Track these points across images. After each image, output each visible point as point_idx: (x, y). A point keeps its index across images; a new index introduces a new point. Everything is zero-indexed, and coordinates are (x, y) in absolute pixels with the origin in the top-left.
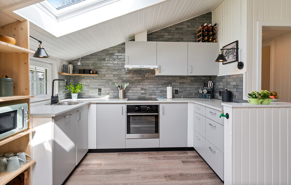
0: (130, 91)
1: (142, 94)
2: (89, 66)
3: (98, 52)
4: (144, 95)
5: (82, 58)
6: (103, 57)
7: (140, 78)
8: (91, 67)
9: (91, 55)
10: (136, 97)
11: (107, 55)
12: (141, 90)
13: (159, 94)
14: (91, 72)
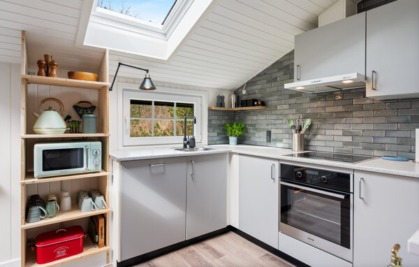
0: (319, 137)
1: (346, 144)
2: (255, 93)
3: (267, 69)
4: (350, 148)
5: (248, 83)
6: (274, 76)
7: (340, 109)
8: (258, 96)
9: (258, 76)
10: (331, 150)
11: (280, 70)
12: (344, 135)
13: (394, 147)
14: (256, 103)
